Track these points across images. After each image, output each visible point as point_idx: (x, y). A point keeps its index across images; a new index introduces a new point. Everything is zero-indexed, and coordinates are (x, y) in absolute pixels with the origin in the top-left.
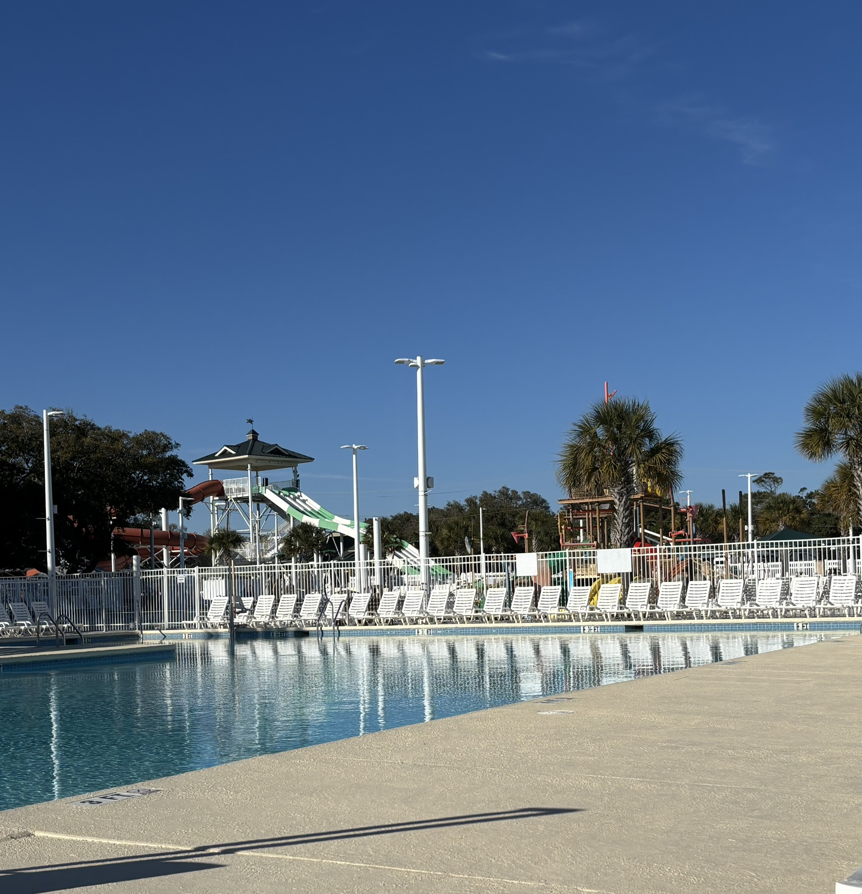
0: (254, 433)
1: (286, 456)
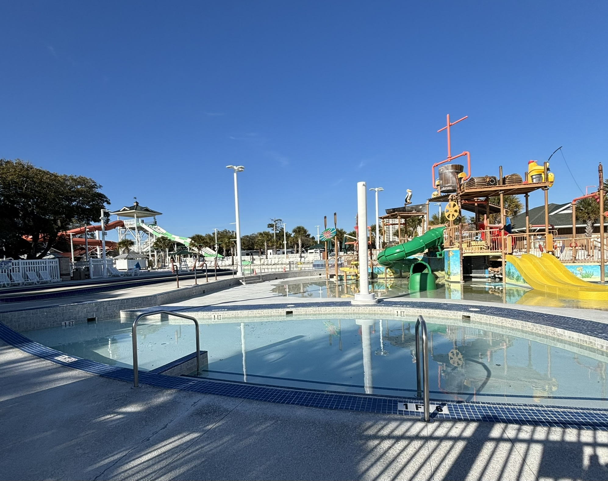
0: (137, 202)
1: (151, 212)
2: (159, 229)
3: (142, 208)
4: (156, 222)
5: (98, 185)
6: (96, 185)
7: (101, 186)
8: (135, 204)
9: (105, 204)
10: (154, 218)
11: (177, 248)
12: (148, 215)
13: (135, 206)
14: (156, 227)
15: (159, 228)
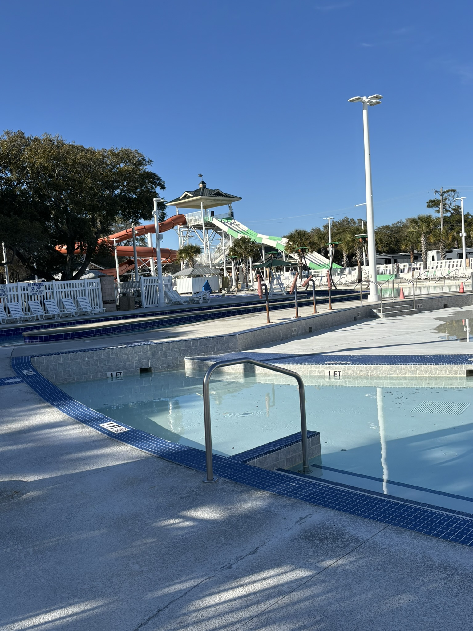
0: (203, 183)
1: (227, 196)
2: (237, 225)
3: (211, 191)
4: (232, 213)
5: (147, 160)
6: (144, 160)
7: (151, 161)
8: (201, 186)
9: (158, 190)
10: (230, 207)
11: (265, 255)
12: (221, 203)
13: (200, 189)
14: (233, 221)
15: (237, 223)
